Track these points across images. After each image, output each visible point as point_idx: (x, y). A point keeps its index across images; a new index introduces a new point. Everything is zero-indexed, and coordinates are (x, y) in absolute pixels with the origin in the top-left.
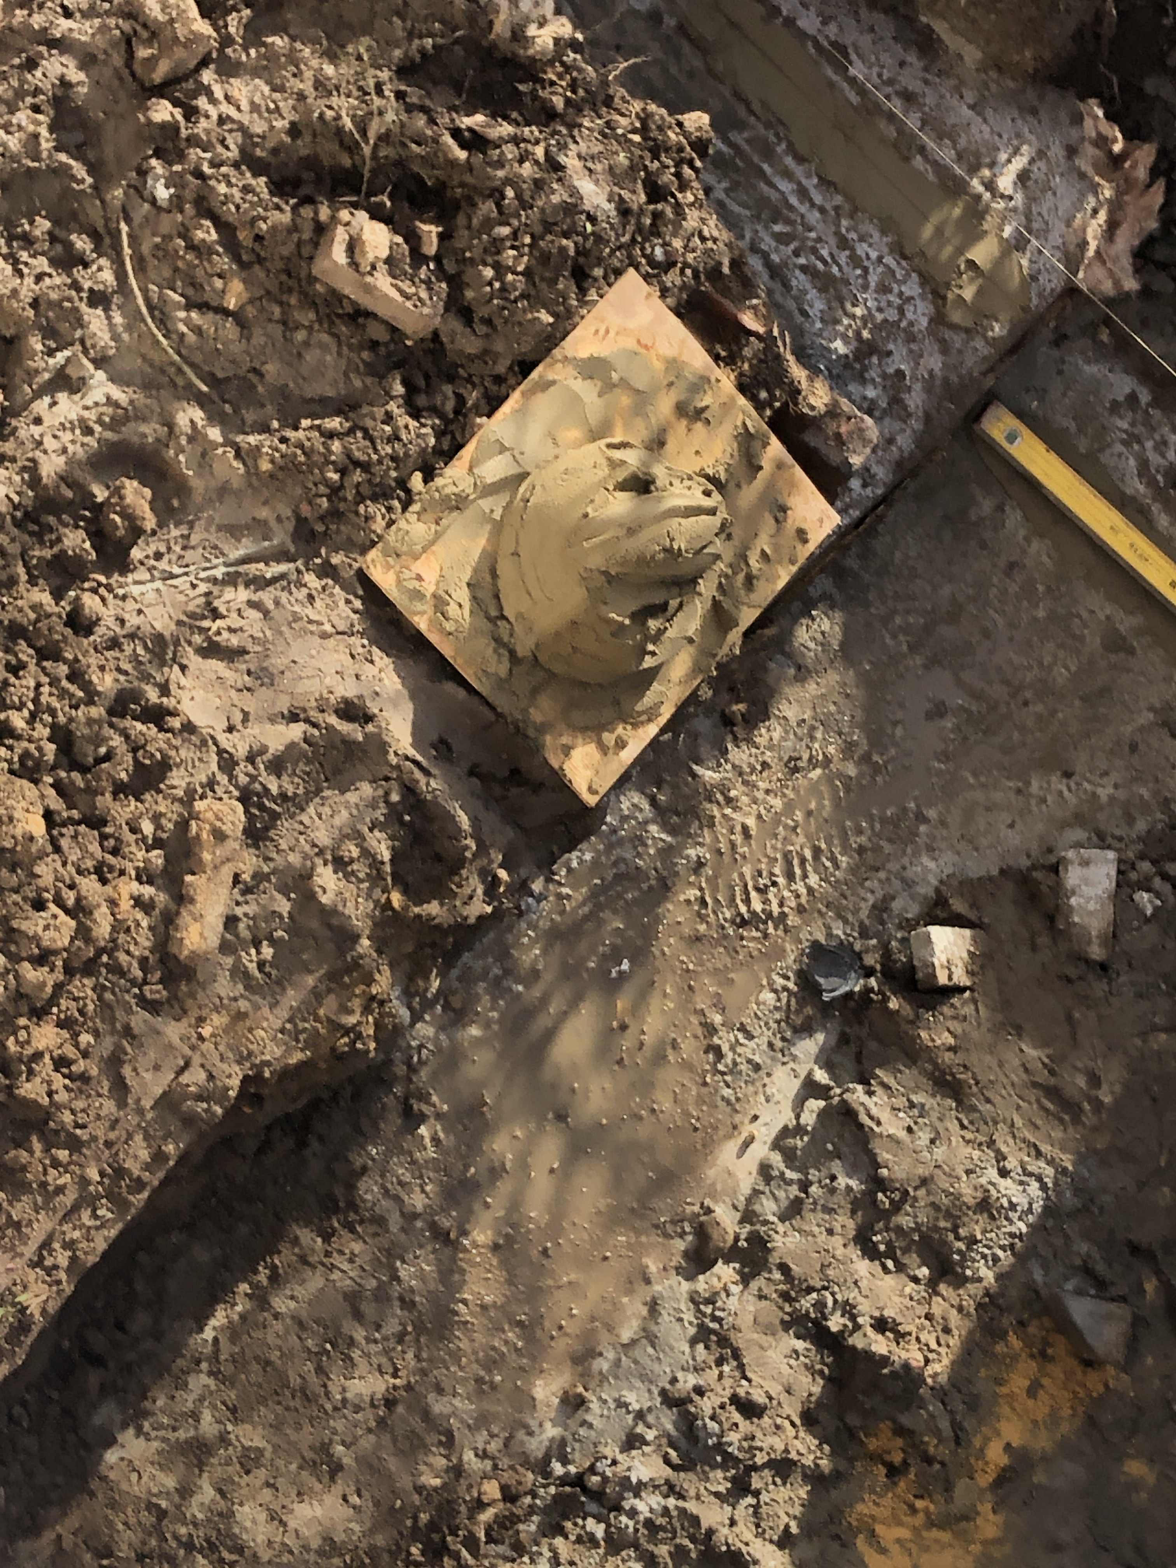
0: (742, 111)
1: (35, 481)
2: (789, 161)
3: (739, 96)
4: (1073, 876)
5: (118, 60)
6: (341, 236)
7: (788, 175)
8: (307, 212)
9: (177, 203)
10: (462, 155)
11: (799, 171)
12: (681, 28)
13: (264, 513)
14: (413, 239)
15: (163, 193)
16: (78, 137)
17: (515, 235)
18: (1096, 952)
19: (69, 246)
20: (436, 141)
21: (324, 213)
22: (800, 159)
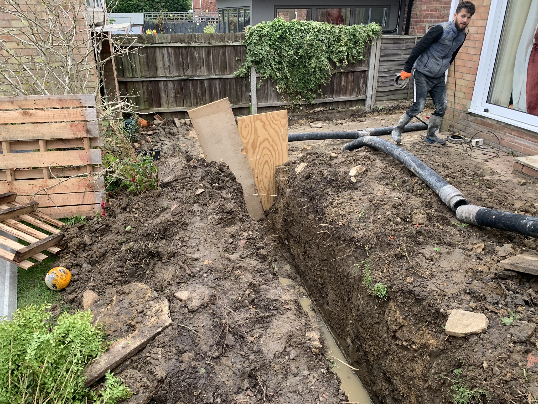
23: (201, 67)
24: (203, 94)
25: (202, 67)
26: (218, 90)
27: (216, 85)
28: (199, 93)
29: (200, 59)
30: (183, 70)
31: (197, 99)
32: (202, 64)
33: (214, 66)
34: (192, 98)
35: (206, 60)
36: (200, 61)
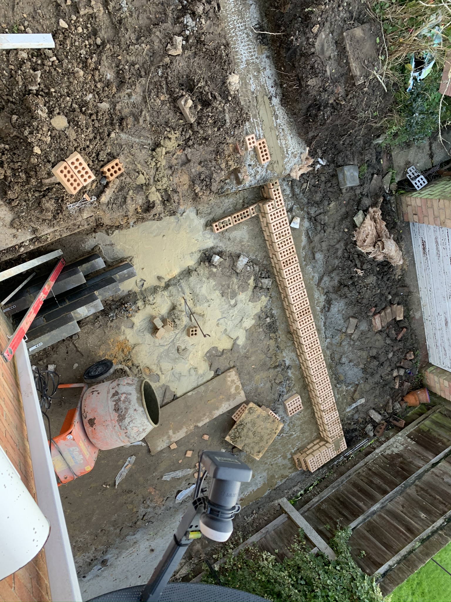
0: (258, 116)
1: (114, 109)
2: (260, 129)
3: (259, 113)
4: (241, 258)
5: (165, 46)
6: (184, 98)
7: (259, 130)
8: (182, 91)
9: (162, 77)
10: (211, 98)
11: (261, 131)
12: (256, 97)
13: (149, 136)
14: (196, 107)
15: (160, 74)
16: (151, 54)
17: (212, 116)
18: (238, 271)
19: (140, 72)
20: (208, 93)
21: (184, 93)
22: (262, 129)
23: (403, 507)
24: (370, 483)
25: (401, 508)
26: (355, 500)
27: (364, 504)
28: (377, 481)
29: (414, 515)
30: (421, 488)
31: (373, 472)
32: (405, 511)
33: (388, 521)
34: (380, 470)
35: (404, 520)
36: (410, 513)
